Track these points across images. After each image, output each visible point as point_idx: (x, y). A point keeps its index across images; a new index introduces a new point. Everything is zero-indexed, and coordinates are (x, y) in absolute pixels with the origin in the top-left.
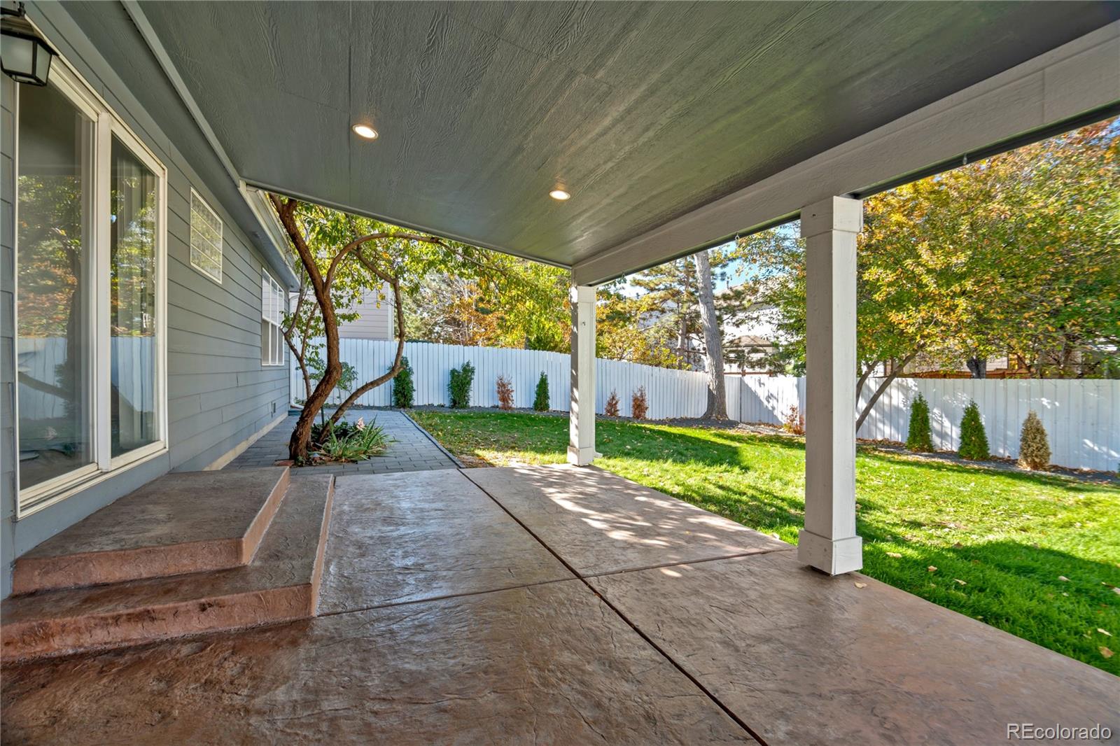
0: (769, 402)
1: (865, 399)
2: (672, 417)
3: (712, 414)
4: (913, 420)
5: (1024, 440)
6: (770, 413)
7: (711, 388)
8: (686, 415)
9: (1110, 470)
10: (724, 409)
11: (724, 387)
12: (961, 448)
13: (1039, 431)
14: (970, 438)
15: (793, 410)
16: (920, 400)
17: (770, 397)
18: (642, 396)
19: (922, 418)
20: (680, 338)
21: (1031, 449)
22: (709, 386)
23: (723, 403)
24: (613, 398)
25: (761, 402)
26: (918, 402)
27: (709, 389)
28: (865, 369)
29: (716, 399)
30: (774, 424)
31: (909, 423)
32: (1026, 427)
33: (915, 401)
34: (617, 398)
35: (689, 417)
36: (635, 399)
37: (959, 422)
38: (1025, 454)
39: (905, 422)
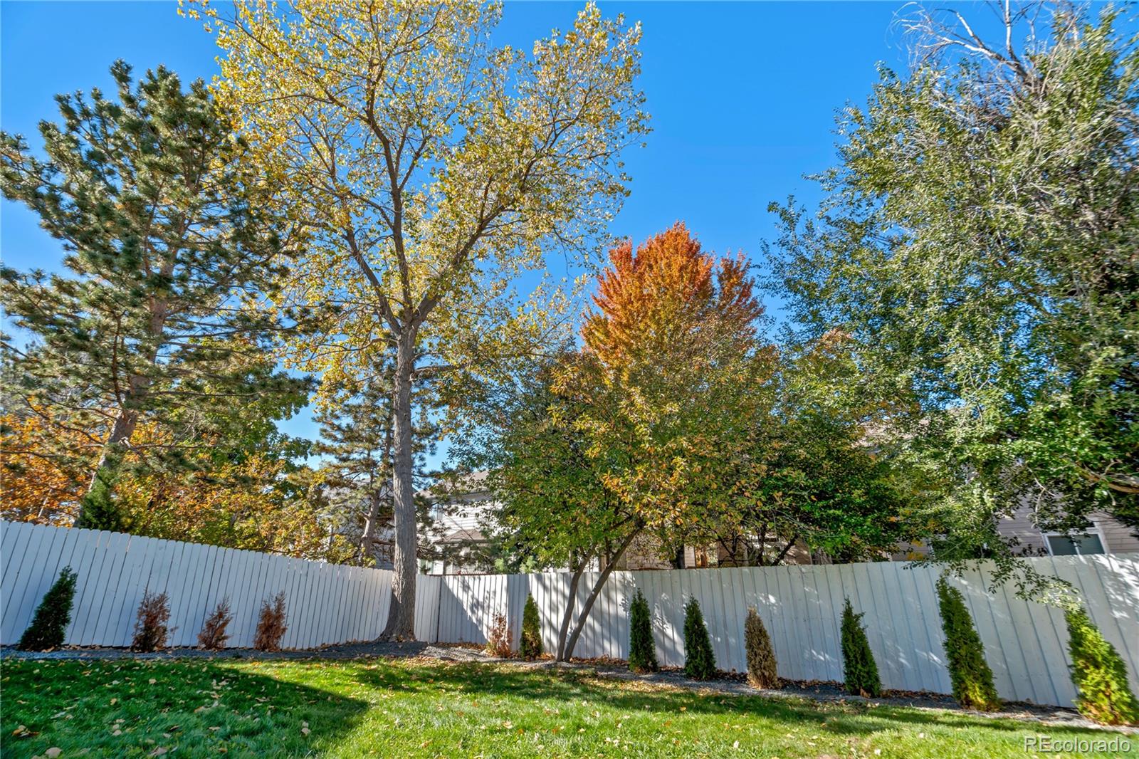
0: (473, 612)
1: (582, 601)
2: (331, 643)
3: (391, 634)
4: (635, 627)
5: (750, 646)
6: (475, 628)
7: (396, 594)
8: (355, 637)
9: (831, 679)
10: (411, 624)
11: (414, 592)
12: (687, 664)
13: (762, 633)
14: (696, 648)
15: (501, 620)
16: (640, 598)
17: (476, 605)
18: (279, 609)
19: (643, 625)
20: (368, 522)
21: (758, 659)
22: (393, 590)
23: (410, 616)
24: (221, 615)
25: (463, 612)
26: (638, 601)
27: (393, 595)
28: (580, 559)
29: (401, 609)
30: (476, 644)
31: (630, 631)
32: (749, 628)
33: (635, 600)
34: (227, 616)
35: (360, 640)
36: (267, 615)
37: (682, 625)
38: (754, 666)
39: (626, 631)
